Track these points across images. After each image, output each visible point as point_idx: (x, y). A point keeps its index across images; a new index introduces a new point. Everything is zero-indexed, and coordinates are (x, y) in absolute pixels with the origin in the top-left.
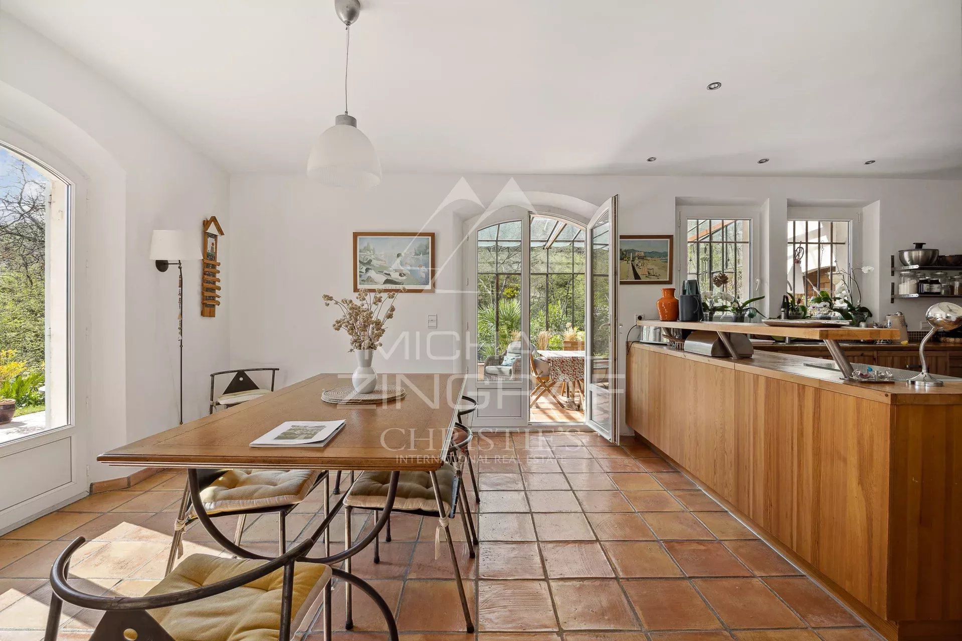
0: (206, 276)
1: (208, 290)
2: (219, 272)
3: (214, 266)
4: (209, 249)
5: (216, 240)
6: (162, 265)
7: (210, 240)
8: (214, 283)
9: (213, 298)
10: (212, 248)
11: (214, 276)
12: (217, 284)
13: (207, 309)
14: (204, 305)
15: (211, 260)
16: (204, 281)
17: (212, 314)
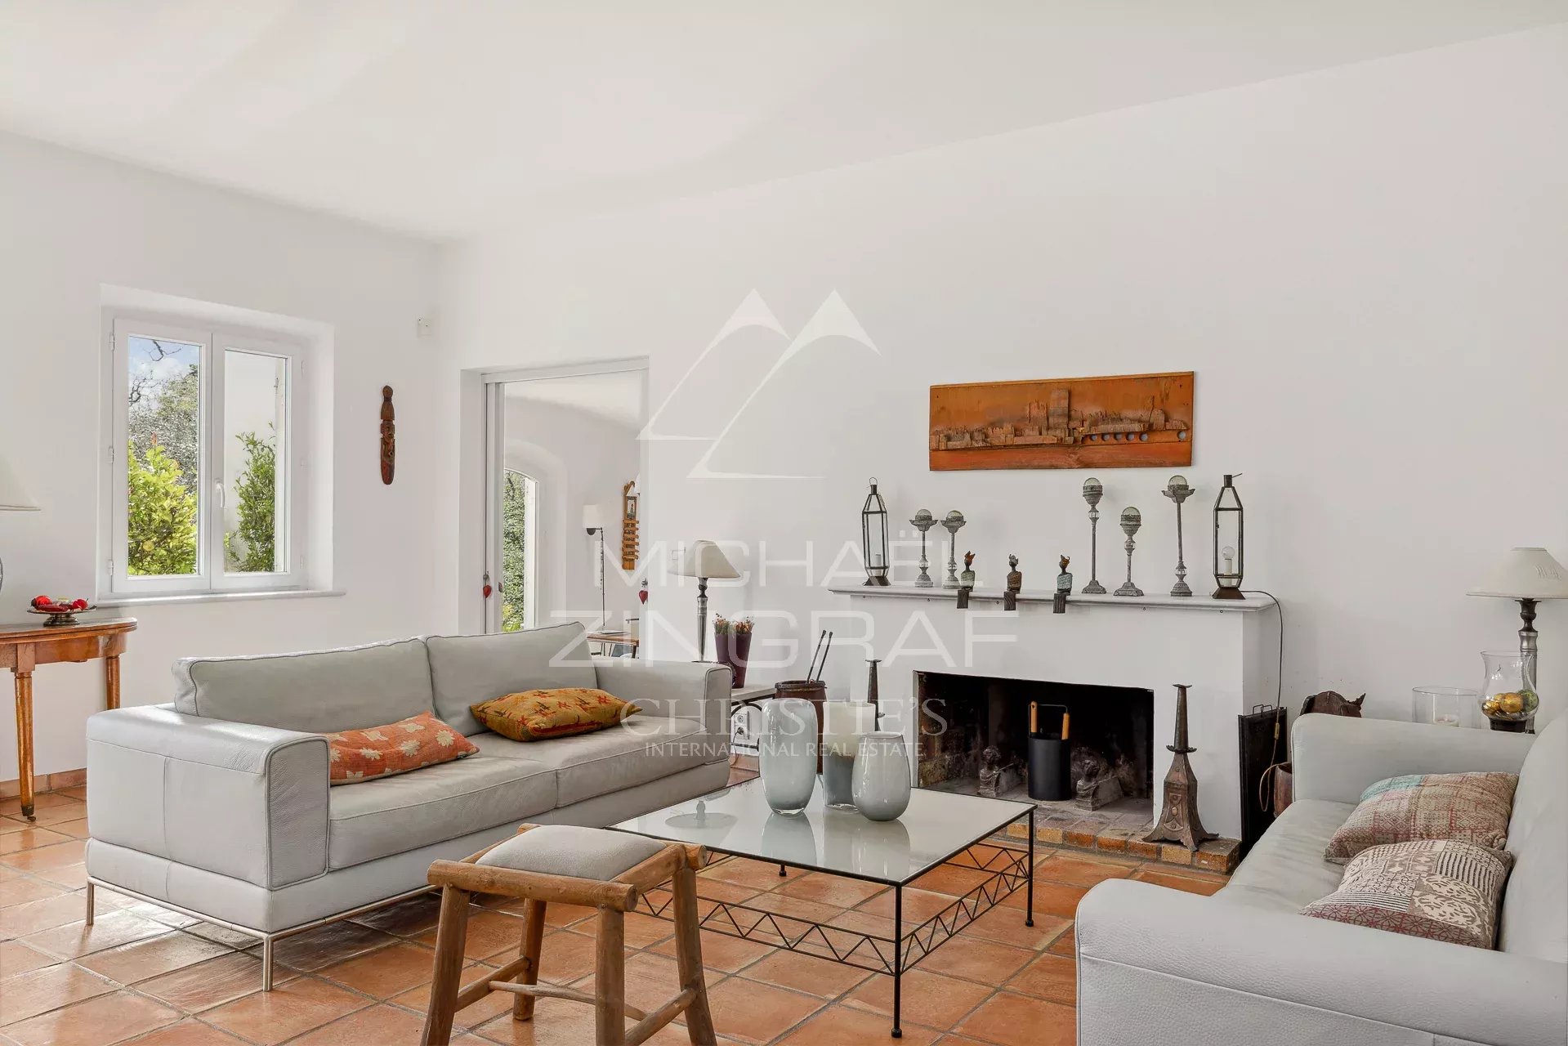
0: (626, 535)
1: (627, 546)
2: (638, 529)
3: (633, 525)
4: (629, 511)
5: (635, 502)
6: (591, 531)
7: (630, 502)
8: (633, 540)
9: (633, 553)
10: (632, 509)
11: (634, 533)
12: (636, 540)
13: (627, 563)
14: (624, 559)
15: (631, 519)
16: (625, 539)
17: (632, 568)
